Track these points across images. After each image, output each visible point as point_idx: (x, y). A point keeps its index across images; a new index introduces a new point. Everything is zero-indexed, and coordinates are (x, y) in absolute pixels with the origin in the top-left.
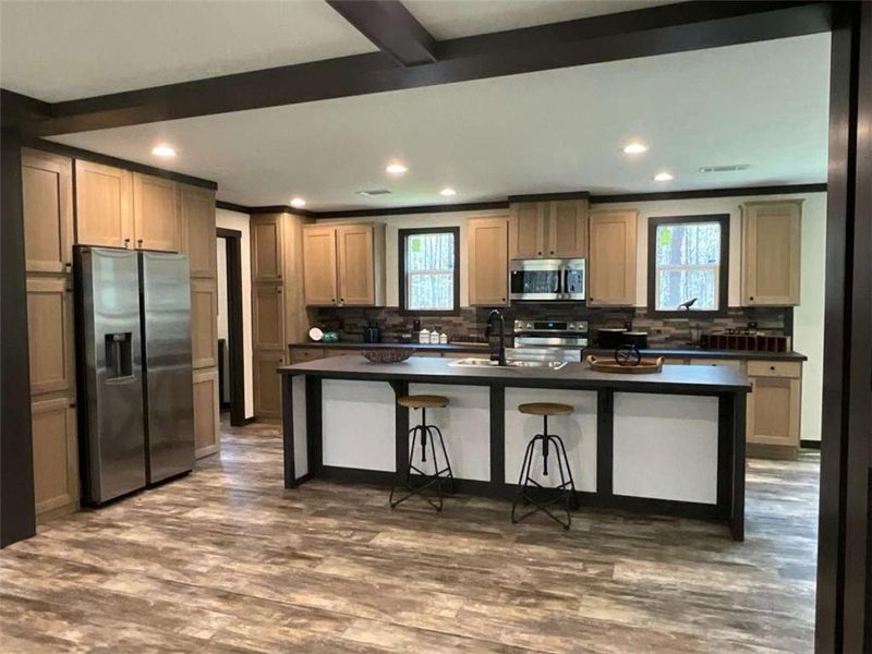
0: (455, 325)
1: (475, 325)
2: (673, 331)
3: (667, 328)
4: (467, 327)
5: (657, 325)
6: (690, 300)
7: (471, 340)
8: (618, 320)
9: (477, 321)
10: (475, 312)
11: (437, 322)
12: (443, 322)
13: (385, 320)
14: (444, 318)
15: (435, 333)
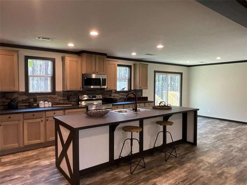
0: (54, 99)
1: (62, 98)
2: (121, 97)
3: (119, 96)
4: (59, 99)
5: (117, 95)
6: (124, 88)
7: (61, 104)
8: (108, 94)
9: (63, 96)
10: (62, 93)
11: (45, 97)
12: (48, 97)
13: (18, 98)
14: (48, 96)
15: (46, 102)
